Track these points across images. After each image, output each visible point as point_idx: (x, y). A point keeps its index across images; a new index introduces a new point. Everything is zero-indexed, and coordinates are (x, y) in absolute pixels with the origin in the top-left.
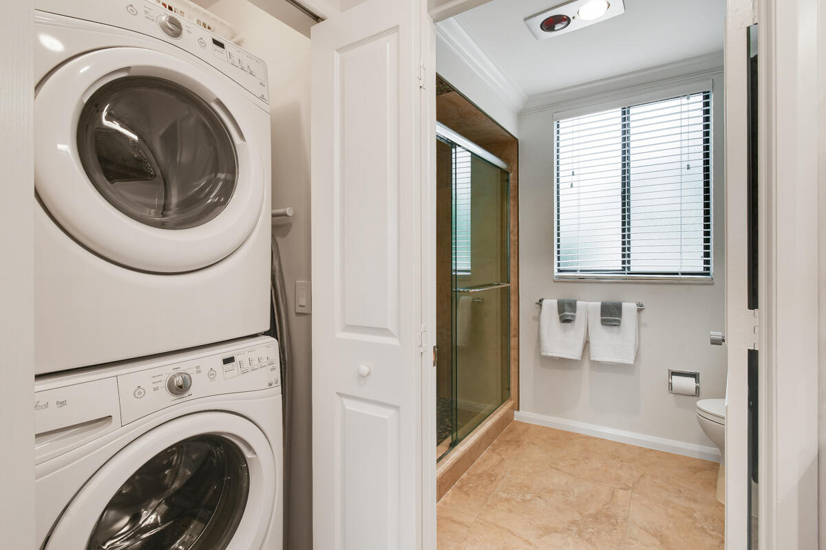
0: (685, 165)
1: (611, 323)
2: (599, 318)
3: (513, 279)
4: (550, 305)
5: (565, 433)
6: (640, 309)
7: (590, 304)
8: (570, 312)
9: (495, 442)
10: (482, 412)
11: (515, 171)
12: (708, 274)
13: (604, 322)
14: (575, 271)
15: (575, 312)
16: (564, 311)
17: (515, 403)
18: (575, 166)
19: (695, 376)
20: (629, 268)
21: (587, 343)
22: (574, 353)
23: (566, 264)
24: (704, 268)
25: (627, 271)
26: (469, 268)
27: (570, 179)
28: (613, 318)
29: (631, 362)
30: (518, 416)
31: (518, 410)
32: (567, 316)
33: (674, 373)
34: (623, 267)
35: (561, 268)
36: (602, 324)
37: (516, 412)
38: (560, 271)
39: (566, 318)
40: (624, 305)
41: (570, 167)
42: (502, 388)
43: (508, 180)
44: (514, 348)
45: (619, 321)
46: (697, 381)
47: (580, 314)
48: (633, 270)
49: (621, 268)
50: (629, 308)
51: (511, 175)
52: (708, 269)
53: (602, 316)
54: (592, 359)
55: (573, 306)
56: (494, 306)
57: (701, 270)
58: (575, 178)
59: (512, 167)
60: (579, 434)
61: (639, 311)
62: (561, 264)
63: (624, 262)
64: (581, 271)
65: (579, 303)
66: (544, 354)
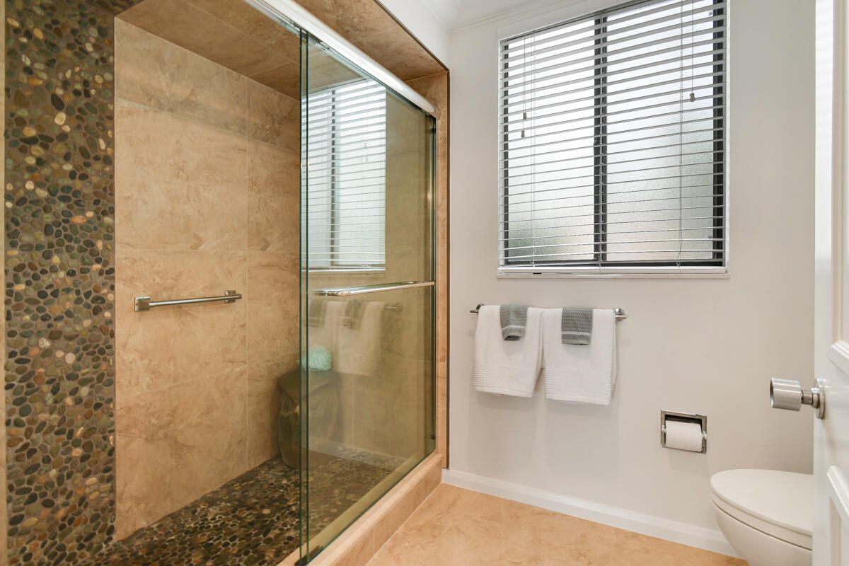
0: (687, 95)
1: (574, 341)
2: (558, 332)
3: (441, 276)
4: (491, 312)
5: (510, 504)
6: (620, 316)
7: (547, 311)
8: (516, 324)
9: (401, 530)
10: (398, 470)
11: (444, 118)
12: (720, 264)
13: (566, 339)
14: (527, 262)
15: (524, 324)
16: (508, 324)
17: (443, 457)
18: (528, 105)
19: (698, 420)
20: (604, 256)
21: (541, 372)
22: (522, 388)
23: (517, 253)
24: (714, 253)
25: (601, 261)
26: (383, 261)
27: (519, 126)
28: (580, 333)
29: (606, 402)
30: (448, 477)
31: (448, 467)
32: (512, 330)
33: (669, 417)
34: (596, 256)
35: (510, 258)
36: (563, 342)
37: (444, 471)
38: (507, 263)
39: (510, 334)
40: (597, 313)
41: (520, 107)
42: (426, 437)
43: (434, 131)
44: (442, 378)
45: (588, 339)
46: (704, 429)
47: (531, 327)
48: (610, 258)
49: (592, 257)
50: (603, 317)
51: (439, 123)
52: (720, 255)
53: (564, 328)
54: (549, 396)
55: (521, 315)
56: (415, 315)
57: (709, 257)
58: (527, 124)
59: (440, 110)
60: (530, 506)
61: (618, 320)
62: (510, 253)
63: (596, 248)
64: (536, 262)
65: (530, 311)
66: (479, 389)
